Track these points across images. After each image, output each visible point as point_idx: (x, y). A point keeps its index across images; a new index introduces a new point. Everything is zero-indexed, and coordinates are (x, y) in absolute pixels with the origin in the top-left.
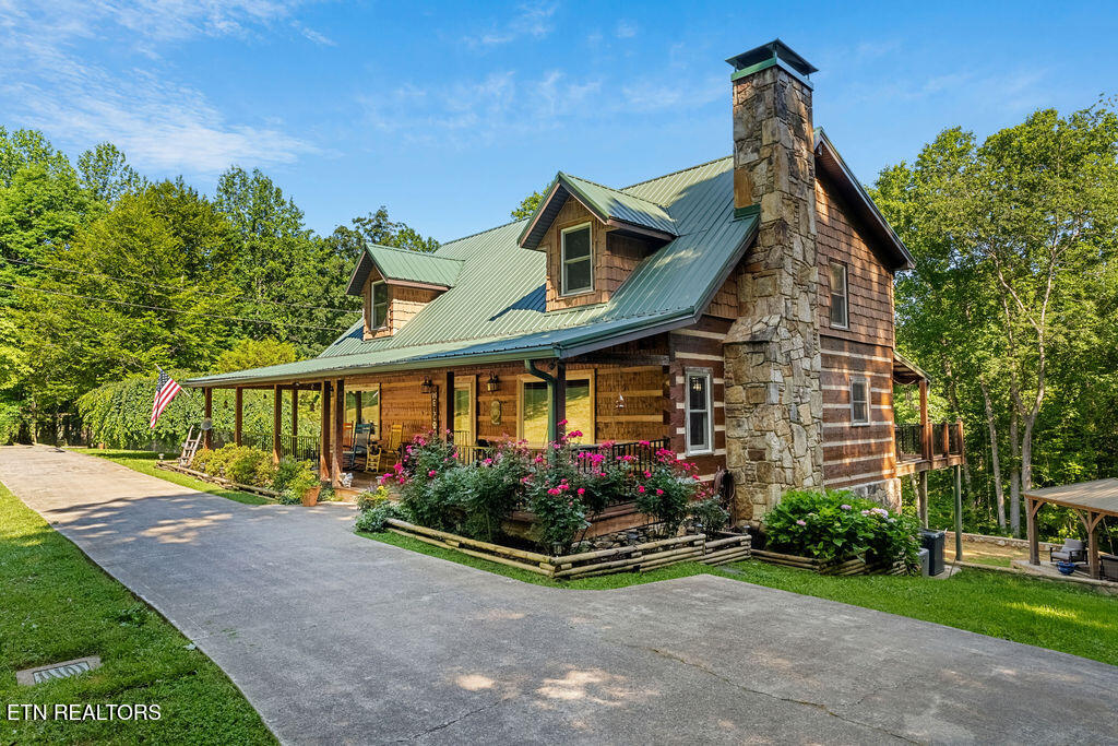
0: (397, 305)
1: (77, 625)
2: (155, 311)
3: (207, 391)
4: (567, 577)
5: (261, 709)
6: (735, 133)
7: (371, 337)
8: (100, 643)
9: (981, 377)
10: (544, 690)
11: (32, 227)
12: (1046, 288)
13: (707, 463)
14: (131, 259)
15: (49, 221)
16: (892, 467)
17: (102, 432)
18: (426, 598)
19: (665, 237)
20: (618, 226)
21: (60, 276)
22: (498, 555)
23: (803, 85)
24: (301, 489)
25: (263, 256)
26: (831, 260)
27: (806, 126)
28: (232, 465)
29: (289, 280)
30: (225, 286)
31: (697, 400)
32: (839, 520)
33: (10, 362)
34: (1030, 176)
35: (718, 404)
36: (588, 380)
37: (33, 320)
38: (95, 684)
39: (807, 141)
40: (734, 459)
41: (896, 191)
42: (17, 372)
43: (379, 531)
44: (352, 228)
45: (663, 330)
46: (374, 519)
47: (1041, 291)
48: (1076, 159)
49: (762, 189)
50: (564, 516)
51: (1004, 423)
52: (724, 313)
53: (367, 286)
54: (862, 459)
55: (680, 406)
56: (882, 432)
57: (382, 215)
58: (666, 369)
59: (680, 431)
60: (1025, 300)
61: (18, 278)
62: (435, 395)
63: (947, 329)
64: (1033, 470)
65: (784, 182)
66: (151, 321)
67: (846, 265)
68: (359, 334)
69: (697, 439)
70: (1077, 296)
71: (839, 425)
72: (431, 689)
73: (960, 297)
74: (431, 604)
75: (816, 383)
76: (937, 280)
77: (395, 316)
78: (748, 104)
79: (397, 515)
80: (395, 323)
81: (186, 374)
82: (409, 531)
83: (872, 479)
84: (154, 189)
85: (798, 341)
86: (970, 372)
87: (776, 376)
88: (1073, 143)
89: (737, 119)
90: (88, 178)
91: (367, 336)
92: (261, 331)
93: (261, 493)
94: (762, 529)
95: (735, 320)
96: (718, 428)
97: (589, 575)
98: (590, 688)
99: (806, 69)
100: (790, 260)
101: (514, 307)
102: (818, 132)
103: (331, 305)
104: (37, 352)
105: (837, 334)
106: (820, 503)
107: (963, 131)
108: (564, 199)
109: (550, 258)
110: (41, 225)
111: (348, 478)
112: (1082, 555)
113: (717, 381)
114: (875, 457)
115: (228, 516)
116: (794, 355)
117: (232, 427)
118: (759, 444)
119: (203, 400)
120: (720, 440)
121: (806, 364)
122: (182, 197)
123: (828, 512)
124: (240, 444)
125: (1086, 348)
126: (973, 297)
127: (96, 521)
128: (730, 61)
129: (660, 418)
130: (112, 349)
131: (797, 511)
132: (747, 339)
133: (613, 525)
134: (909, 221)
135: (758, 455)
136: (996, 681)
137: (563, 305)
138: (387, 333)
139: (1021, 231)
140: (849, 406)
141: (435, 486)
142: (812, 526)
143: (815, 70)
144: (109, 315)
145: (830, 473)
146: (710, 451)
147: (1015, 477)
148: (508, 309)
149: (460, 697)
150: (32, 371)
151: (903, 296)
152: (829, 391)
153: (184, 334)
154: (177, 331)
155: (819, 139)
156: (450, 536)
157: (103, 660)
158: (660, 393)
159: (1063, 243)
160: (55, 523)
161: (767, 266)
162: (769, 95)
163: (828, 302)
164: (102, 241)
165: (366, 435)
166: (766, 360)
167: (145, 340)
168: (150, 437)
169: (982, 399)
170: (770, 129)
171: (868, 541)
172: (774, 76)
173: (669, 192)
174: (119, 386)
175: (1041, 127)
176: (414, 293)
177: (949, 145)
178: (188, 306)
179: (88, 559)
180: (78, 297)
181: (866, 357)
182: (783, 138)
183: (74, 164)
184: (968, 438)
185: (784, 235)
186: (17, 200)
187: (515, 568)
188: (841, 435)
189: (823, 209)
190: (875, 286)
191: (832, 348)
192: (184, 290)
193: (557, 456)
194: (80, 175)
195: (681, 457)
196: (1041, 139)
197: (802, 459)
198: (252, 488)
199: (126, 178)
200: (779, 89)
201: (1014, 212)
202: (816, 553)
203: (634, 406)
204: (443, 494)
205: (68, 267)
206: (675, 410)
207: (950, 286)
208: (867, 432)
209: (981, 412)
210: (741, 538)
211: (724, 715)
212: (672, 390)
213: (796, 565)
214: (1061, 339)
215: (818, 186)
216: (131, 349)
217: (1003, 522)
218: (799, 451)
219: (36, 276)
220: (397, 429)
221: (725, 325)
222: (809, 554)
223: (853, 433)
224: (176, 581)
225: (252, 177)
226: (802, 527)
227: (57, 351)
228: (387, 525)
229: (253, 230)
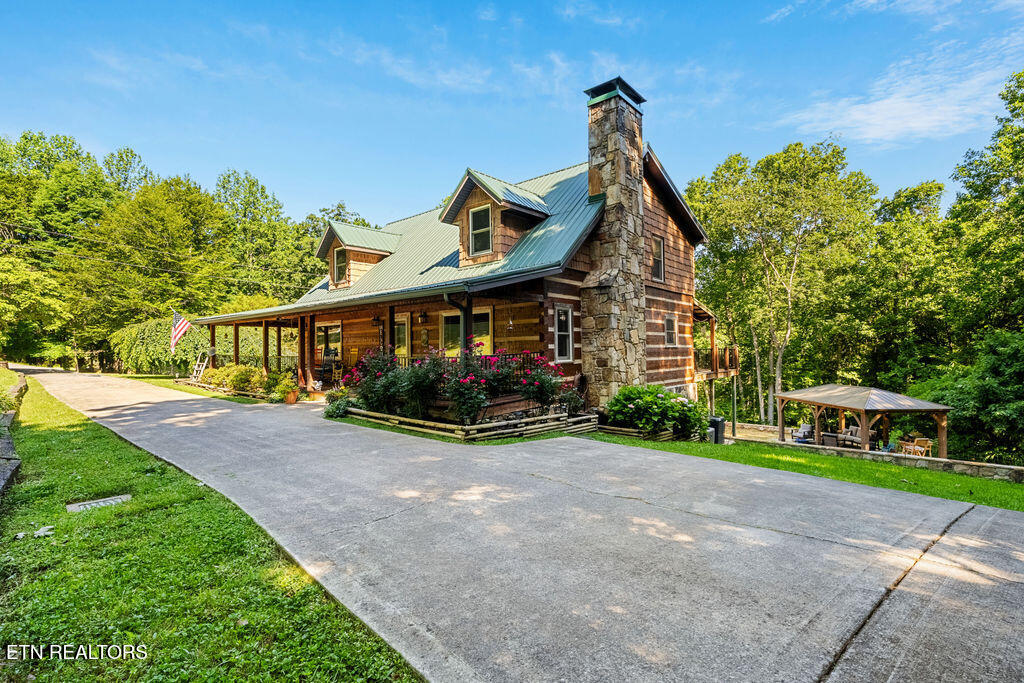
0: (353, 265)
1: (114, 477)
2: (170, 273)
3: (212, 327)
4: (474, 439)
5: (252, 515)
6: (589, 143)
7: (334, 287)
8: (131, 486)
9: (751, 322)
10: (454, 497)
11: (68, 209)
12: (793, 262)
13: (569, 369)
14: (149, 234)
15: (81, 205)
16: (692, 375)
17: (129, 359)
18: (375, 452)
19: (541, 216)
20: (509, 206)
21: (92, 246)
22: (427, 427)
23: (636, 110)
24: (283, 392)
25: (253, 235)
26: (654, 235)
27: (638, 139)
28: (231, 377)
29: (272, 253)
30: (224, 256)
31: (563, 326)
32: (656, 404)
33: (54, 310)
34: (784, 186)
35: (576, 329)
36: (488, 314)
37: (71, 279)
38: (128, 508)
39: (638, 149)
40: (587, 366)
41: (698, 196)
42: (60, 318)
43: (342, 416)
44: (319, 215)
45: (540, 276)
46: (338, 408)
47: (790, 264)
48: (814, 176)
49: (607, 182)
50: (471, 398)
51: (764, 353)
52: (581, 267)
53: (330, 252)
54: (672, 370)
55: (551, 329)
56: (685, 352)
57: (340, 207)
58: (542, 304)
59: (551, 346)
60: (780, 270)
61: (58, 248)
62: (381, 327)
63: (729, 290)
64: (783, 383)
65: (622, 178)
66: (165, 280)
67: (663, 238)
68: (325, 286)
69: (563, 352)
70: (813, 268)
71: (657, 346)
72: (377, 498)
73: (738, 268)
74: (378, 455)
75: (642, 316)
76: (723, 257)
77: (352, 272)
78: (599, 123)
79: (354, 406)
80: (352, 278)
81: (195, 316)
82: (364, 416)
83: (678, 383)
84: (166, 182)
85: (630, 287)
86: (744, 318)
87: (616, 310)
88: (813, 165)
89: (591, 133)
90: (112, 174)
91: (331, 287)
92: (252, 289)
93: (254, 397)
94: (606, 412)
95: (588, 273)
96: (576, 346)
97: (489, 439)
98: (487, 494)
99: (638, 99)
100: (625, 232)
101: (437, 265)
102: (646, 145)
103: (305, 270)
104: (76, 303)
105: (656, 286)
106: (643, 393)
107: (742, 156)
108: (471, 188)
109: (462, 229)
110: (76, 207)
111: (318, 385)
112: (811, 434)
113: (575, 314)
114: (681, 368)
115: (229, 411)
116: (627, 296)
117: (232, 353)
118: (604, 356)
119: (209, 334)
120: (578, 354)
121: (635, 302)
122: (189, 189)
123: (649, 399)
124: (237, 364)
125: (817, 302)
126: (747, 268)
127: (126, 415)
128: (587, 92)
129: (537, 338)
130: (136, 300)
131: (629, 399)
132: (596, 285)
133: (505, 409)
134: (706, 216)
135: (603, 363)
136: (753, 485)
137: (471, 262)
138: (346, 285)
139: (778, 224)
140: (662, 334)
141: (382, 381)
142: (638, 408)
143: (644, 101)
144: (133, 276)
145: (650, 378)
146: (571, 360)
147: (771, 388)
148: (433, 267)
149: (399, 502)
150: (72, 317)
151: (701, 267)
152: (650, 324)
153: (193, 291)
154: (187, 288)
155: (646, 150)
156: (392, 417)
157: (133, 496)
158: (537, 321)
159: (805, 232)
160: (94, 417)
161: (610, 235)
162: (613, 116)
163: (651, 263)
164: (126, 219)
165: (331, 357)
166: (609, 299)
167: (162, 295)
168: (168, 362)
169: (751, 337)
170: (613, 140)
171: (674, 418)
172: (616, 103)
173: (545, 186)
174: (142, 326)
175: (794, 154)
176: (365, 256)
177: (732, 166)
178: (195, 270)
179: (120, 438)
180: (108, 262)
181: (675, 302)
182: (622, 147)
183: (100, 164)
184: (743, 363)
185: (622, 214)
186: (55, 188)
187: (438, 435)
188: (657, 353)
189: (649, 200)
190: (682, 254)
191: (653, 295)
192: (190, 257)
193: (467, 359)
194: (106, 171)
195: (552, 364)
196: (792, 162)
197: (632, 367)
198: (247, 393)
199: (143, 174)
200: (619, 112)
201: (774, 210)
202: (641, 426)
203: (518, 330)
204: (386, 388)
205: (100, 239)
206: (548, 332)
207: (732, 261)
208: (676, 352)
209: (750, 345)
210: (592, 417)
211: (577, 505)
212: (546, 318)
213: (627, 434)
214: (802, 296)
215: (645, 183)
216: (151, 301)
217: (763, 417)
218: (630, 360)
219: (72, 246)
220: (354, 351)
221: (582, 276)
222: (636, 427)
223: (667, 352)
224: (189, 448)
225: (243, 176)
226: (631, 409)
227: (92, 302)
228: (347, 413)
229: (245, 216)
